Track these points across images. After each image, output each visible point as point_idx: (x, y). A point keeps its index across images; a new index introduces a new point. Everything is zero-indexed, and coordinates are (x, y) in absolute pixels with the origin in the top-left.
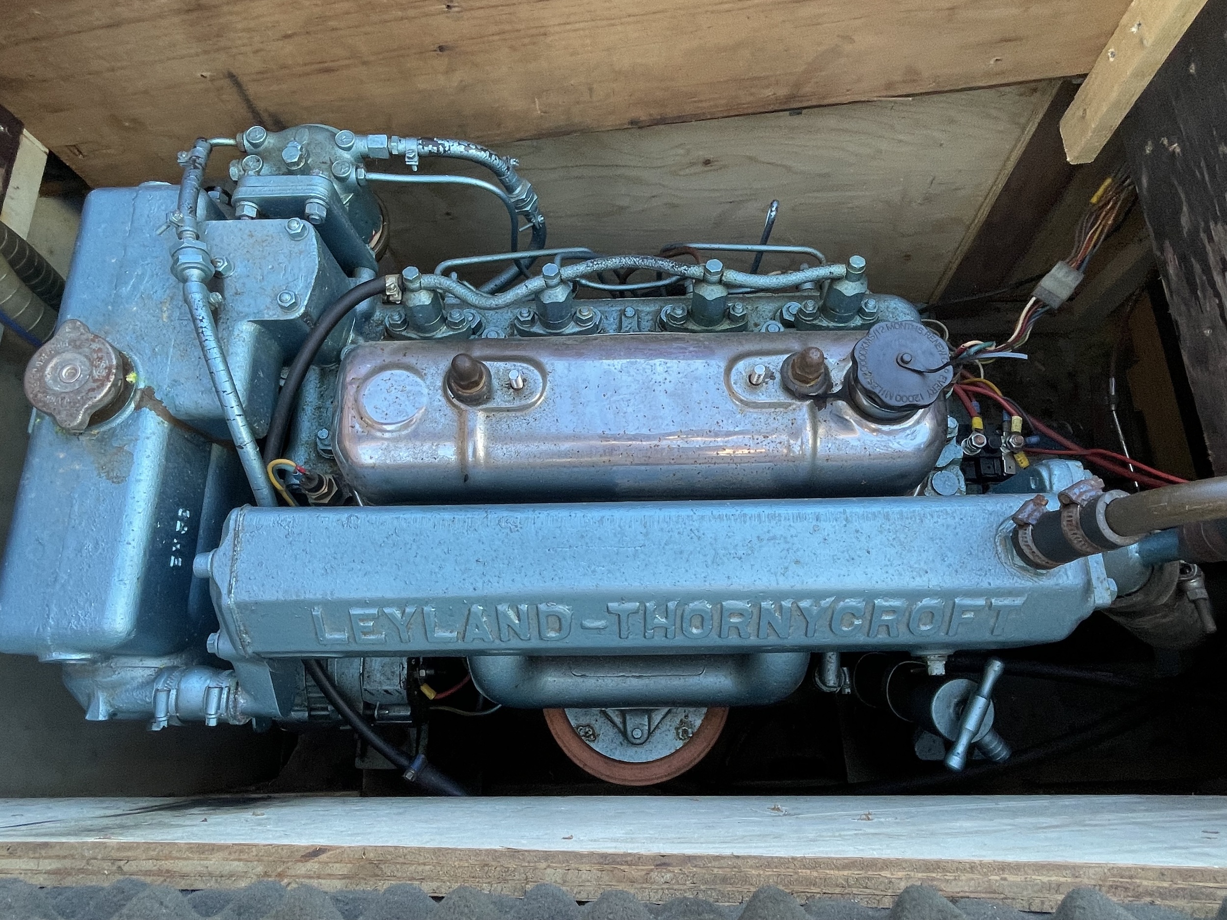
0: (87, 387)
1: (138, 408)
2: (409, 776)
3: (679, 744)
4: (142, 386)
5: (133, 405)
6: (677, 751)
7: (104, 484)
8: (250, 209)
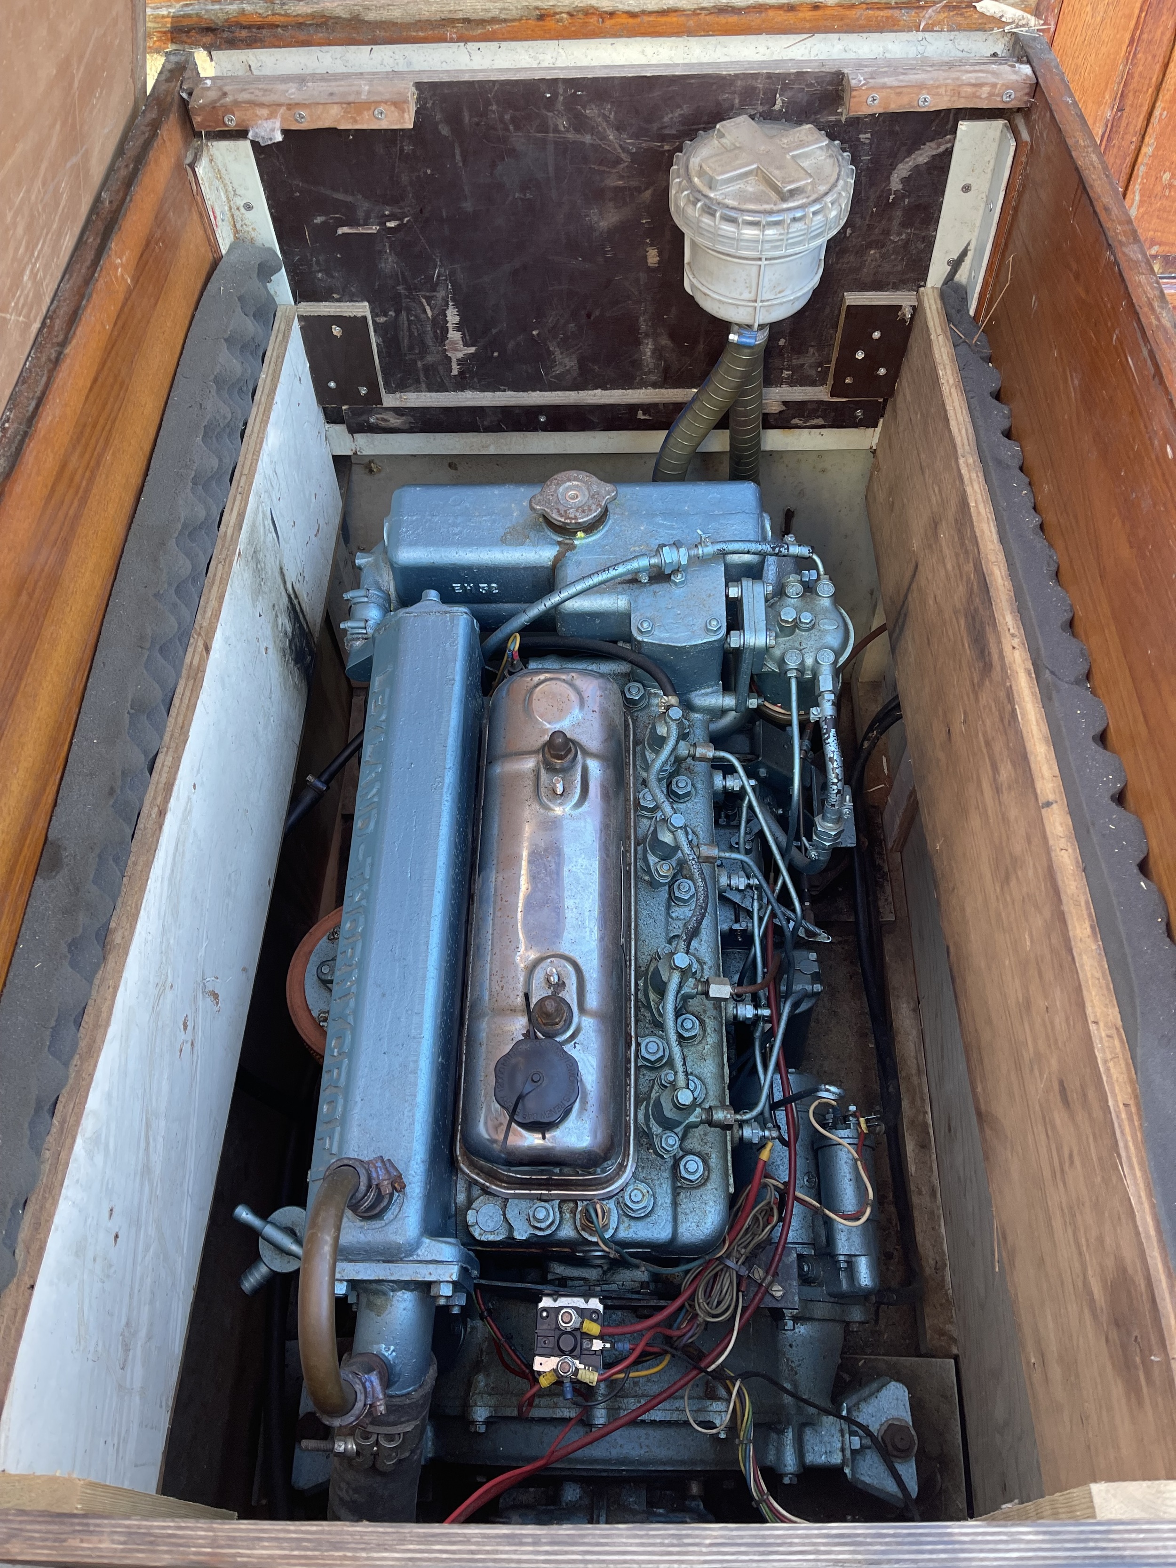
0: (561, 507)
1: (559, 543)
2: (310, 778)
3: (315, 1014)
4: (576, 542)
5: (560, 539)
6: (309, 1011)
7: (501, 532)
8: (734, 592)
